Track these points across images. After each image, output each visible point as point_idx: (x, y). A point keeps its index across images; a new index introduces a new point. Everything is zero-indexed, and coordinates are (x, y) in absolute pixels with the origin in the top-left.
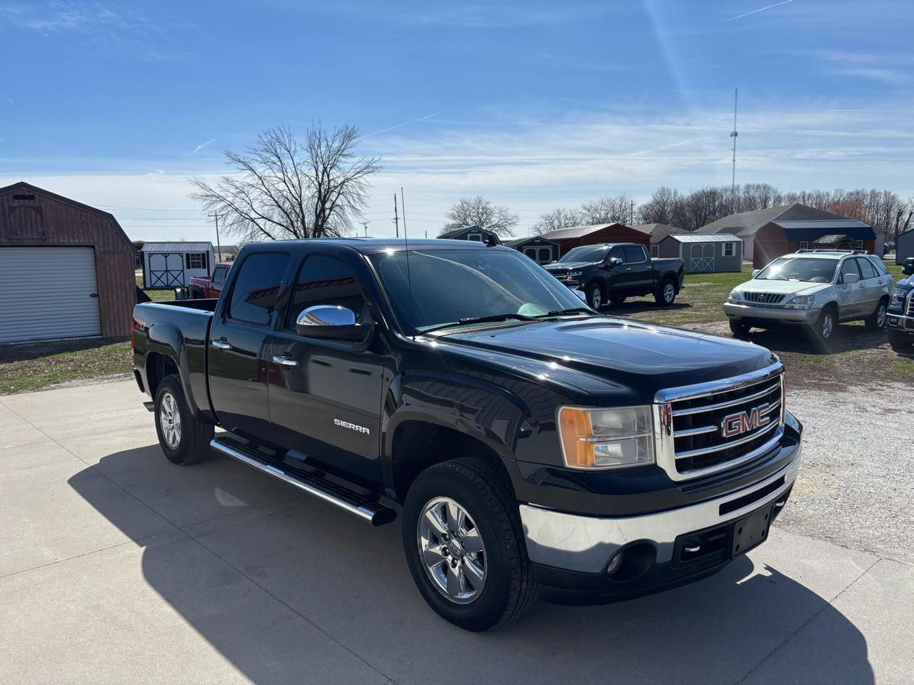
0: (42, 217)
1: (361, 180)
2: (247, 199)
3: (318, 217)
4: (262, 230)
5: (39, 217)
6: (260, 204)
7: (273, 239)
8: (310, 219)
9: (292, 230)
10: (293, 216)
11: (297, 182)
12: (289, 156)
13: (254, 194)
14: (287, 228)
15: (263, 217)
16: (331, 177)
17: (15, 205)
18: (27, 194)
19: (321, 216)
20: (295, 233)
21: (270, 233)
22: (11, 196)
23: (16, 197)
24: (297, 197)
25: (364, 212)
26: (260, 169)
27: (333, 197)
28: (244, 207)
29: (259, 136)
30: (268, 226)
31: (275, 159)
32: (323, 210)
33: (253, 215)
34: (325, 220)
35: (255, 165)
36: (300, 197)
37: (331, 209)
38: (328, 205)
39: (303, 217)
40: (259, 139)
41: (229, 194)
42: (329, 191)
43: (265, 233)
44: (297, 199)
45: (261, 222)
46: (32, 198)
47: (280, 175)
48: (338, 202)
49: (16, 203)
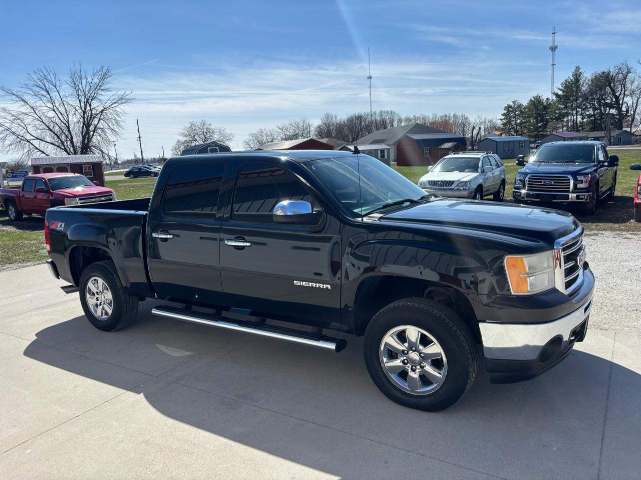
1: (118, 109)
2: (22, 124)
3: (84, 137)
4: (37, 149)
6: (34, 129)
7: (47, 155)
8: (77, 139)
9: (63, 148)
10: (63, 137)
11: (64, 111)
12: (55, 90)
13: (28, 120)
14: (58, 147)
15: (37, 139)
16: (92, 107)
19: (86, 136)
20: (66, 150)
21: (44, 151)
24: (65, 122)
25: (121, 133)
26: (32, 101)
27: (96, 121)
28: (22, 132)
29: (29, 74)
30: (42, 146)
31: (45, 93)
32: (88, 132)
33: (28, 137)
34: (89, 140)
35: (26, 97)
36: (68, 122)
37: (94, 131)
38: (92, 128)
39: (72, 138)
40: (29, 76)
41: (7, 121)
42: (92, 117)
43: (40, 151)
44: (65, 124)
45: (36, 143)
47: (50, 105)
48: (99, 125)
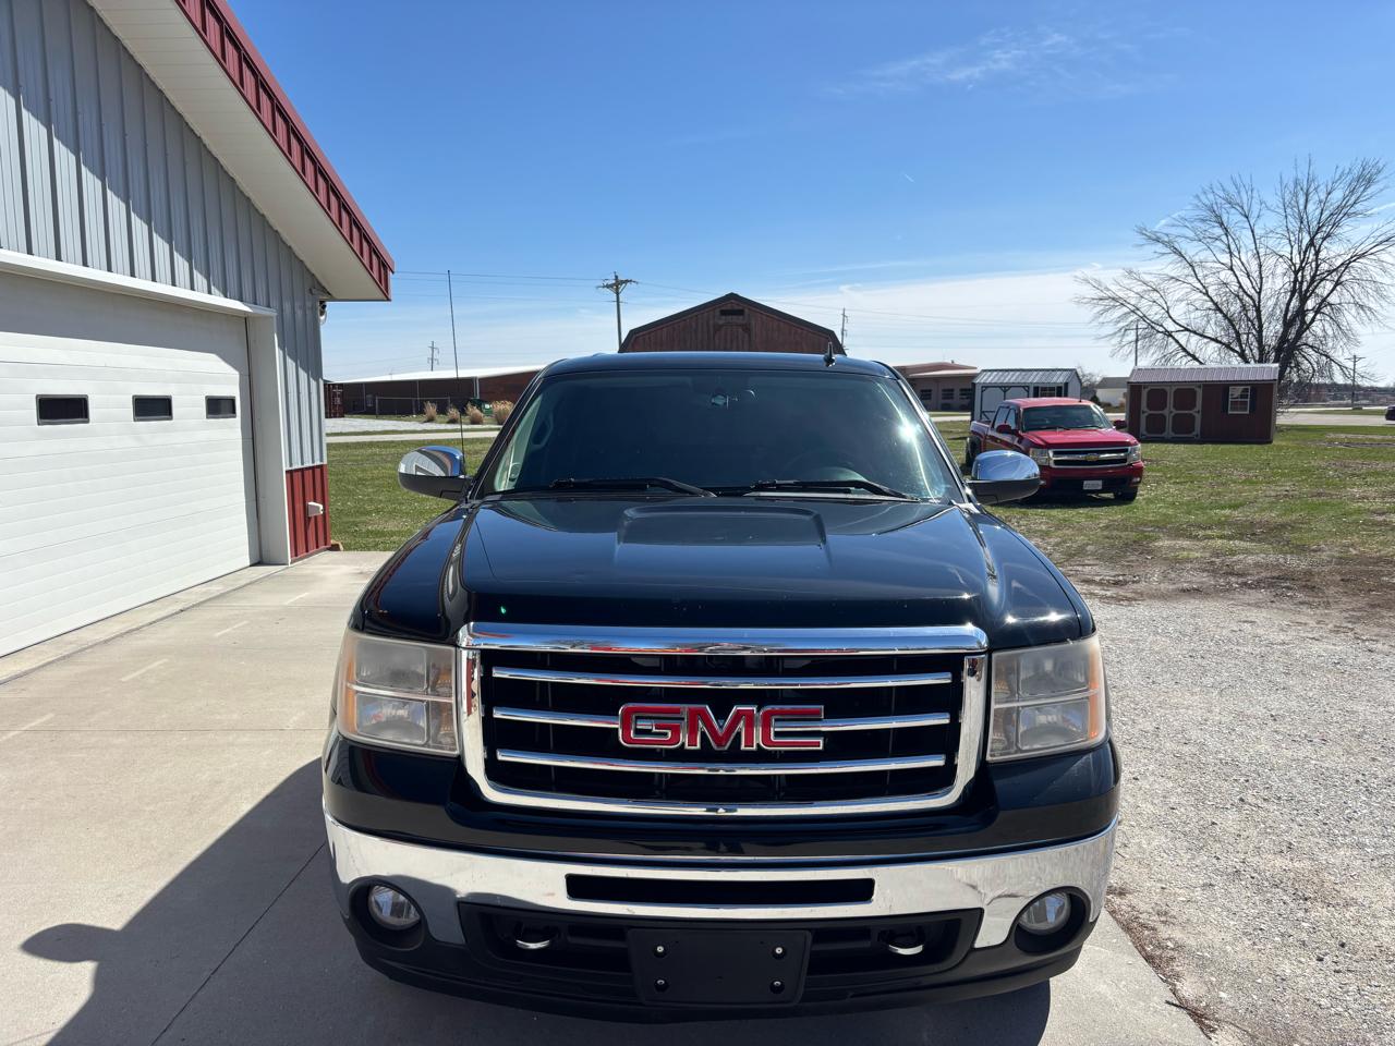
0: (750, 336)
1: (1384, 256)
2: (1161, 301)
3: (1287, 324)
4: (1184, 350)
5: (746, 335)
6: (1185, 306)
7: (1201, 363)
8: (1273, 330)
9: (1237, 349)
10: (1243, 329)
11: (1257, 268)
12: (1247, 225)
13: (1176, 292)
14: (1228, 346)
15: (1187, 329)
16: (1323, 255)
17: (721, 322)
18: (736, 308)
19: (1296, 321)
20: (1242, 355)
21: (1197, 355)
22: (717, 312)
23: (724, 313)
24: (1252, 292)
25: (1384, 313)
26: (1192, 250)
27: (1325, 288)
28: (1155, 313)
29: (1197, 197)
30: (1193, 343)
31: (1218, 231)
32: (1301, 312)
33: (1171, 327)
34: (1305, 327)
35: (1183, 246)
36: (1259, 293)
37: (1317, 311)
38: (1310, 304)
39: (1261, 326)
40: (1196, 202)
41: (1132, 294)
42: (1315, 279)
43: (1189, 354)
44: (1250, 297)
45: (1182, 337)
46: (741, 312)
48: (1333, 299)
49: (722, 321)
